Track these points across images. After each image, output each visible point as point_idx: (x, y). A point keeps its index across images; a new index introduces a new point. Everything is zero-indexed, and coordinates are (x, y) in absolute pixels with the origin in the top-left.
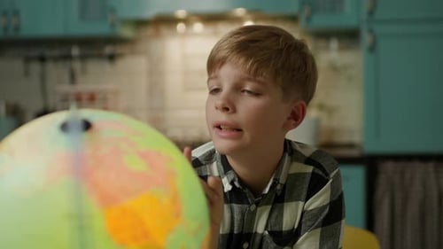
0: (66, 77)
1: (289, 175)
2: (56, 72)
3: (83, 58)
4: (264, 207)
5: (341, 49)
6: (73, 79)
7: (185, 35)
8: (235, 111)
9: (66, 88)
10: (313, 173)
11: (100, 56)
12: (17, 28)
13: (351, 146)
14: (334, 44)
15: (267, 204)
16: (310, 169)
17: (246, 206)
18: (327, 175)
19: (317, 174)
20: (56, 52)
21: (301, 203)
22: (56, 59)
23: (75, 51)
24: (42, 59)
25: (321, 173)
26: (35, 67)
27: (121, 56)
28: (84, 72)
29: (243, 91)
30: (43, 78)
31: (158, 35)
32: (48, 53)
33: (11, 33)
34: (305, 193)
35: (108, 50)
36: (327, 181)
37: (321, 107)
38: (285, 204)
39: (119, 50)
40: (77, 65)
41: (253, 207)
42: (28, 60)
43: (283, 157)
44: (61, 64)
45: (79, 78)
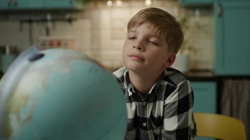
0: (44, 32)
2: (38, 28)
3: (53, 21)
5: (201, 15)
6: (48, 33)
7: (112, 7)
9: (44, 38)
10: (167, 85)
11: (64, 20)
12: (16, 4)
13: (207, 71)
14: (197, 13)
17: (141, 103)
19: (170, 86)
20: (38, 18)
22: (38, 21)
23: (49, 17)
24: (30, 21)
26: (26, 26)
27: (76, 19)
28: (54, 29)
29: (149, 41)
31: (96, 8)
32: (33, 18)
33: (12, 7)
35: (68, 16)
37: (190, 49)
39: (74, 16)
40: (50, 25)
41: (145, 103)
42: (22, 22)
44: (41, 24)
45: (51, 32)
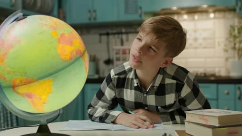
0: (119, 41)
3: (127, 33)
6: (122, 43)
9: (119, 47)
10: (177, 83)
12: (95, 19)
23: (123, 30)
24: (108, 34)
25: (180, 83)
26: (104, 38)
28: (128, 40)
30: (108, 43)
32: (110, 31)
33: (92, 21)
38: (166, 96)
40: (124, 37)
42: (101, 35)
44: (116, 36)
45: (125, 43)
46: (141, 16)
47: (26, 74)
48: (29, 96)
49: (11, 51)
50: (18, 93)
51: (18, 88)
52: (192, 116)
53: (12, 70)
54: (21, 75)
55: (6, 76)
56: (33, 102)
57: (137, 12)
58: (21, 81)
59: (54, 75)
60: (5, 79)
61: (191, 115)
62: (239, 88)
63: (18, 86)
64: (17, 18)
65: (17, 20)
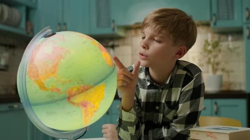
1: (176, 75)
4: (165, 90)
8: (148, 48)
10: (186, 74)
15: (167, 89)
16: (185, 72)
17: (158, 90)
18: (193, 76)
19: (188, 75)
21: (180, 89)
25: (189, 74)
27: (118, 46)
29: (154, 40)
31: (136, 35)
34: (182, 84)
36: (193, 79)
38: (173, 88)
43: (175, 67)
46: (114, 30)
47: (82, 81)
48: (84, 105)
49: (62, 61)
50: (73, 103)
51: (74, 97)
52: (197, 134)
53: (68, 80)
54: (78, 83)
55: (60, 88)
56: (86, 111)
57: (109, 26)
58: (78, 90)
59: (106, 80)
60: (59, 90)
61: (196, 132)
62: (216, 103)
63: (75, 95)
64: (46, 34)
65: (47, 36)
